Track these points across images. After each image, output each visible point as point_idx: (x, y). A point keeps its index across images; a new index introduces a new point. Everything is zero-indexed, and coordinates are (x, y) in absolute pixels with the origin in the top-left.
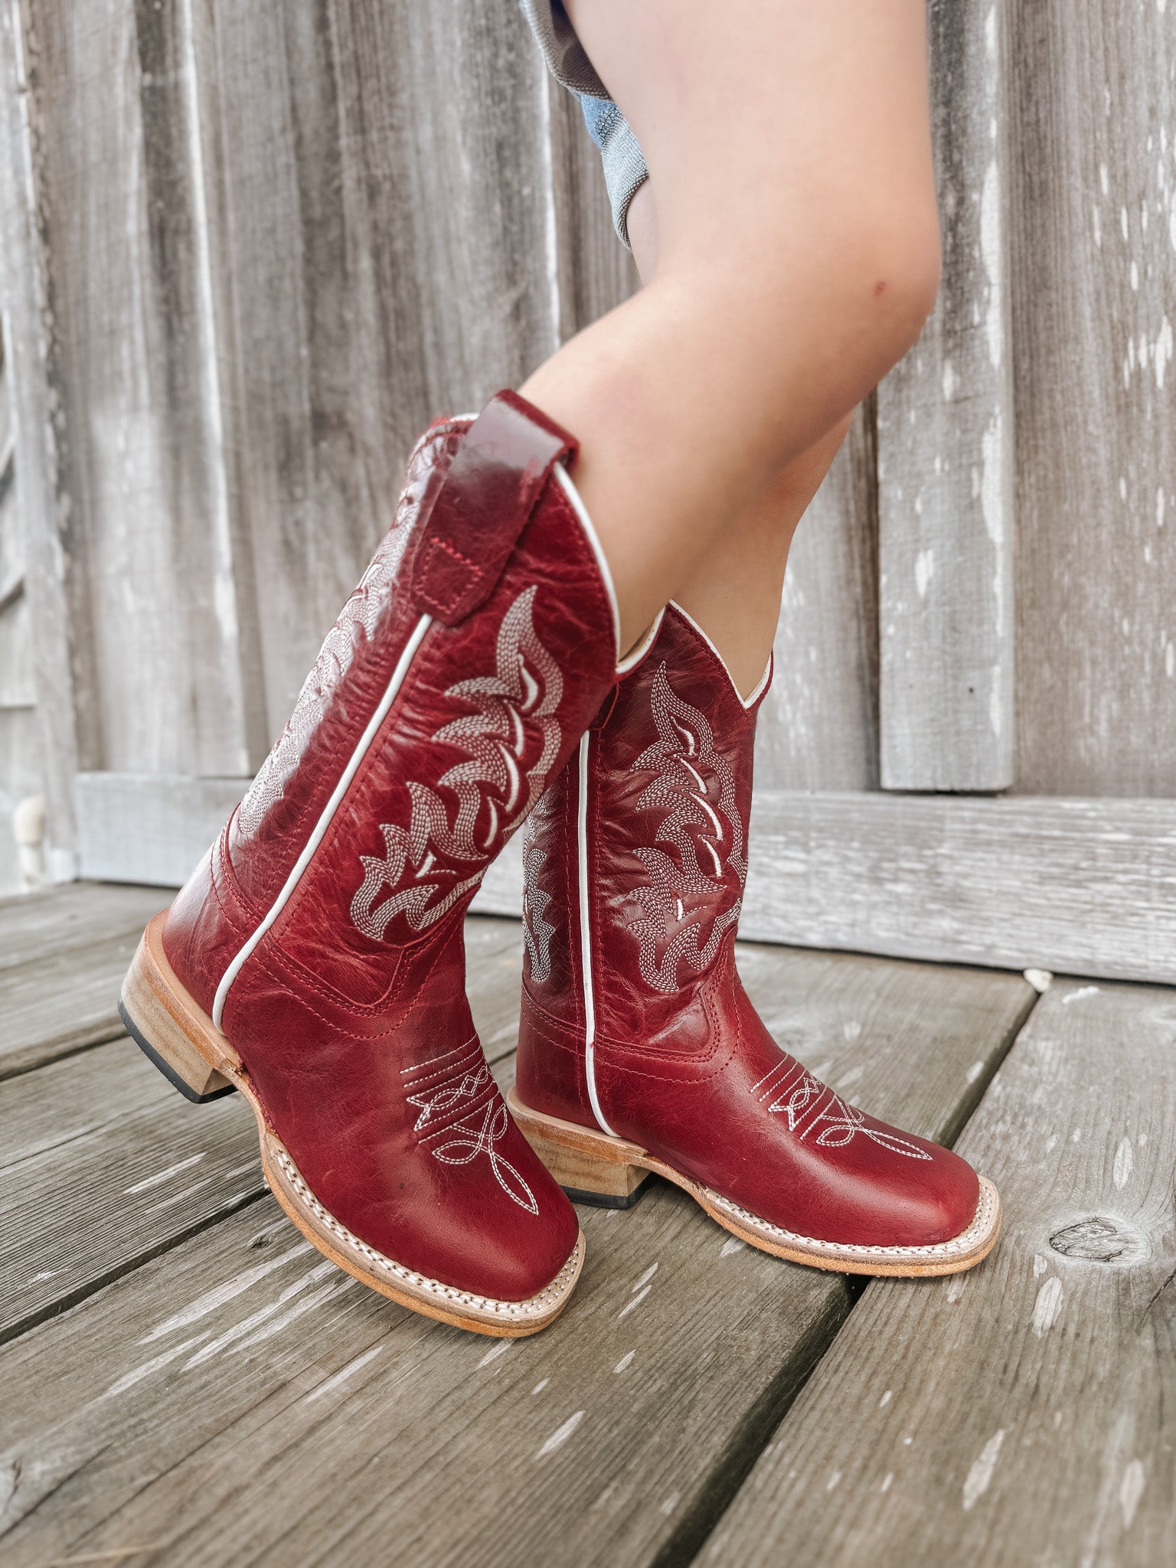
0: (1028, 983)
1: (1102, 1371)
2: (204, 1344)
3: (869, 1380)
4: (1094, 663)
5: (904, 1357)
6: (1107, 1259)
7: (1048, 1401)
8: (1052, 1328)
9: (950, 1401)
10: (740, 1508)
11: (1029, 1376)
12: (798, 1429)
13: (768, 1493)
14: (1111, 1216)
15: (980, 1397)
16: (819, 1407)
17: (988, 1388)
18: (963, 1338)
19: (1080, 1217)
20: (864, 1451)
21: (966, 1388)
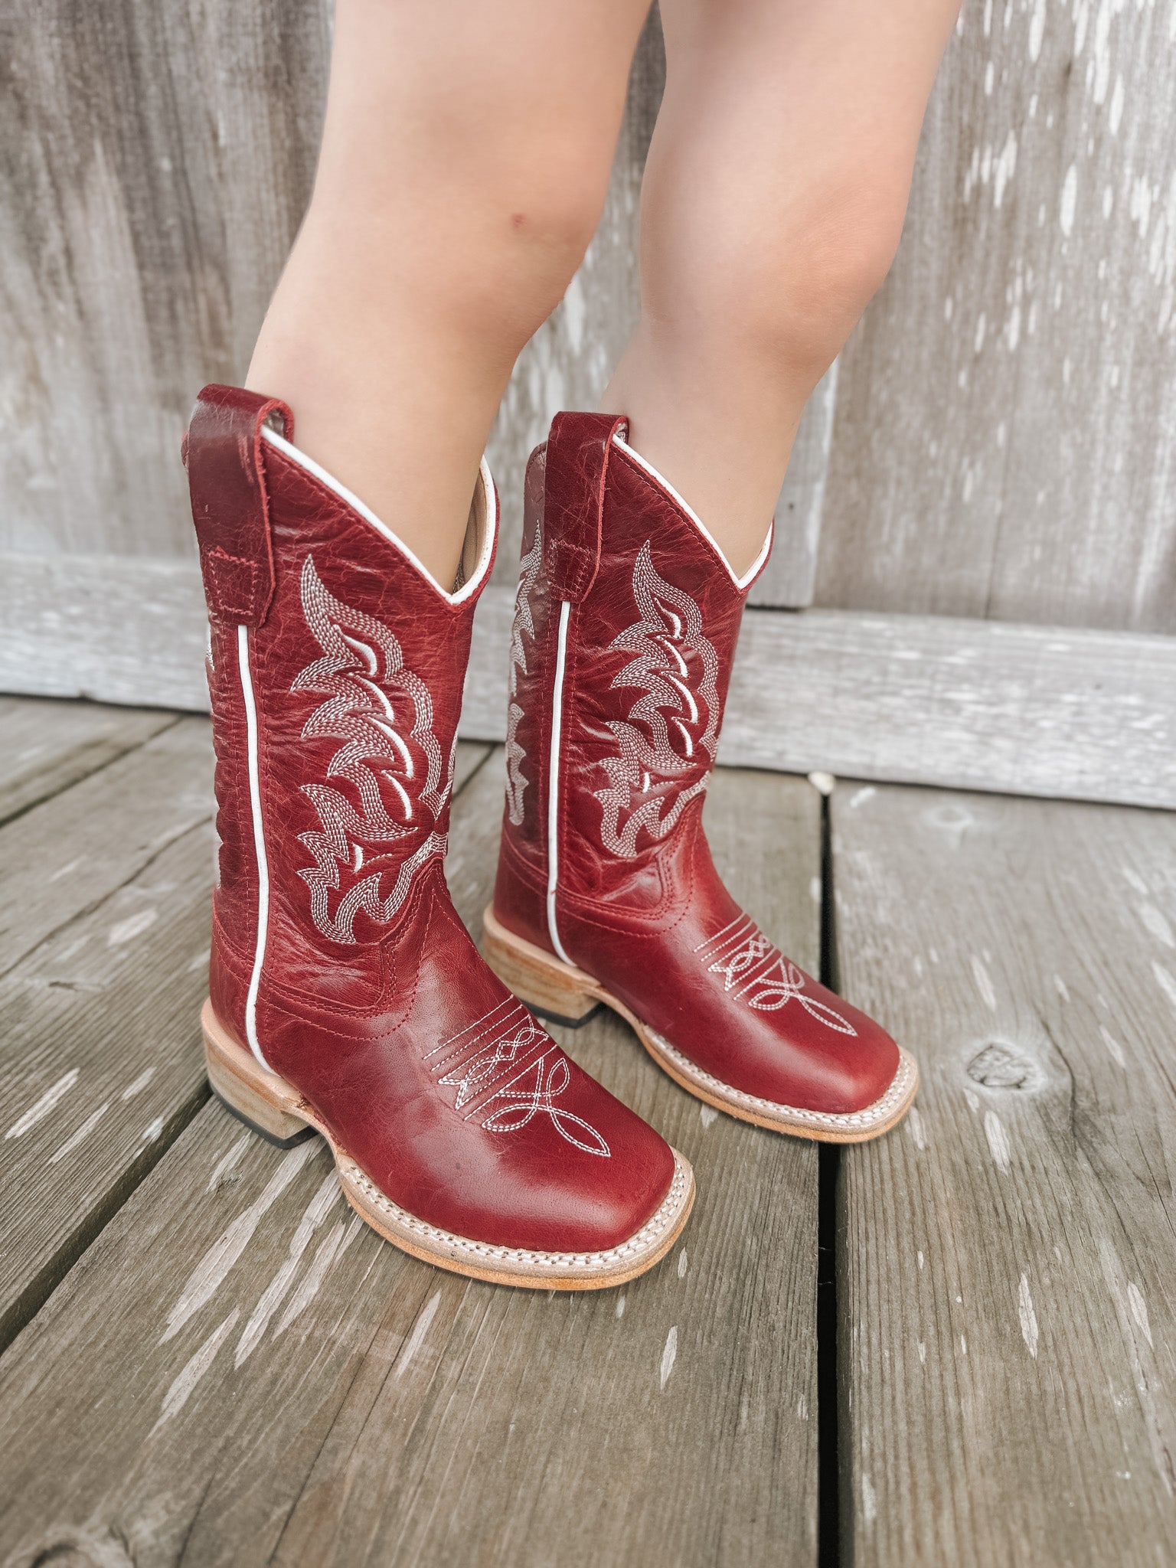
0: (813, 786)
1: (1067, 1199)
2: (241, 1326)
3: (898, 1244)
4: (899, 483)
5: (913, 1214)
6: (1018, 1086)
7: (1042, 1237)
8: (1011, 1163)
9: (970, 1252)
11: (1016, 1215)
12: (868, 1306)
13: (876, 1378)
14: (1000, 1040)
15: (992, 1243)
16: (873, 1279)
17: (994, 1233)
18: (950, 1185)
19: (979, 1044)
20: (930, 1317)
21: (977, 1236)
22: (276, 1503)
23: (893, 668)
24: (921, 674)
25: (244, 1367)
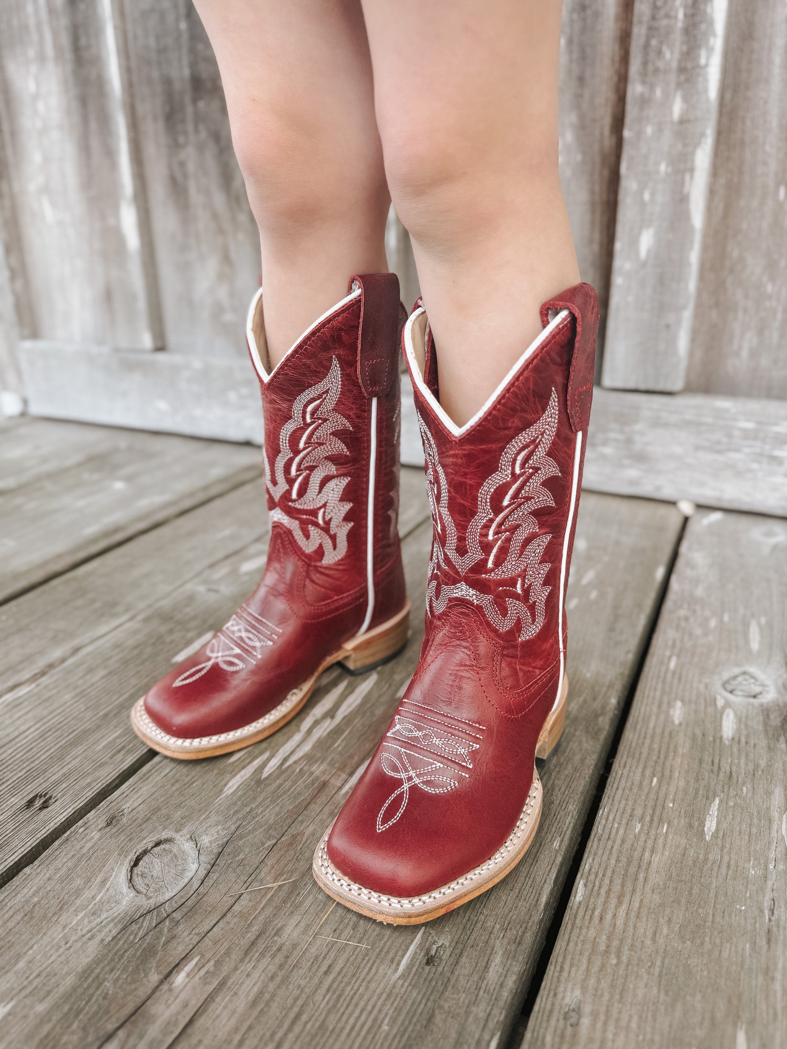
0: (679, 511)
1: (763, 763)
3: (643, 771)
5: (659, 758)
6: (755, 697)
7: (738, 780)
8: (733, 739)
9: (688, 782)
10: (593, 845)
11: (726, 767)
12: (613, 800)
13: (606, 836)
14: (752, 670)
15: (703, 779)
16: (621, 788)
17: (706, 774)
18: (687, 745)
19: (737, 671)
20: (650, 811)
21: (695, 774)
22: (269, 839)
23: (736, 433)
24: (756, 438)
25: (266, 778)
